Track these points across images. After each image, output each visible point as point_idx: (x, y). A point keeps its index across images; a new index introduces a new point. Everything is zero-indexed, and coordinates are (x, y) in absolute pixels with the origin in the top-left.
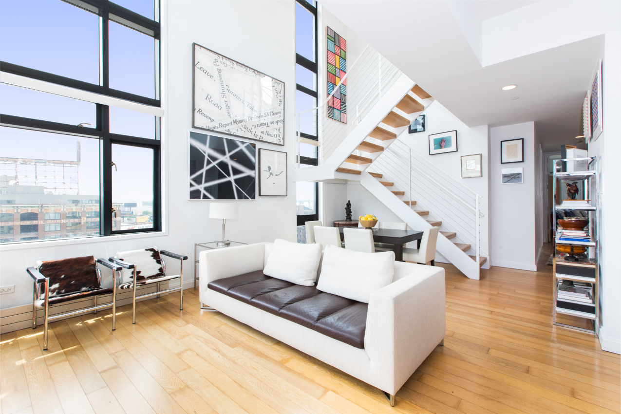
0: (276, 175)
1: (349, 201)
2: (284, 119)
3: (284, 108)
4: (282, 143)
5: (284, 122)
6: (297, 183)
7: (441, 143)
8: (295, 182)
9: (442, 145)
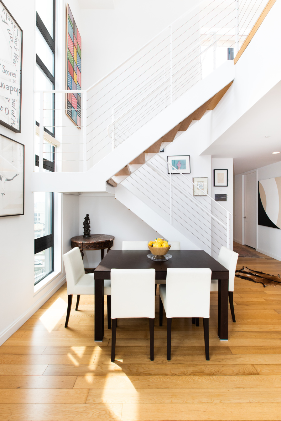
0: (7, 180)
1: (88, 215)
2: (21, 89)
3: (21, 70)
4: (16, 127)
5: (21, 93)
6: (35, 193)
7: (178, 164)
8: (32, 192)
9: (179, 166)
